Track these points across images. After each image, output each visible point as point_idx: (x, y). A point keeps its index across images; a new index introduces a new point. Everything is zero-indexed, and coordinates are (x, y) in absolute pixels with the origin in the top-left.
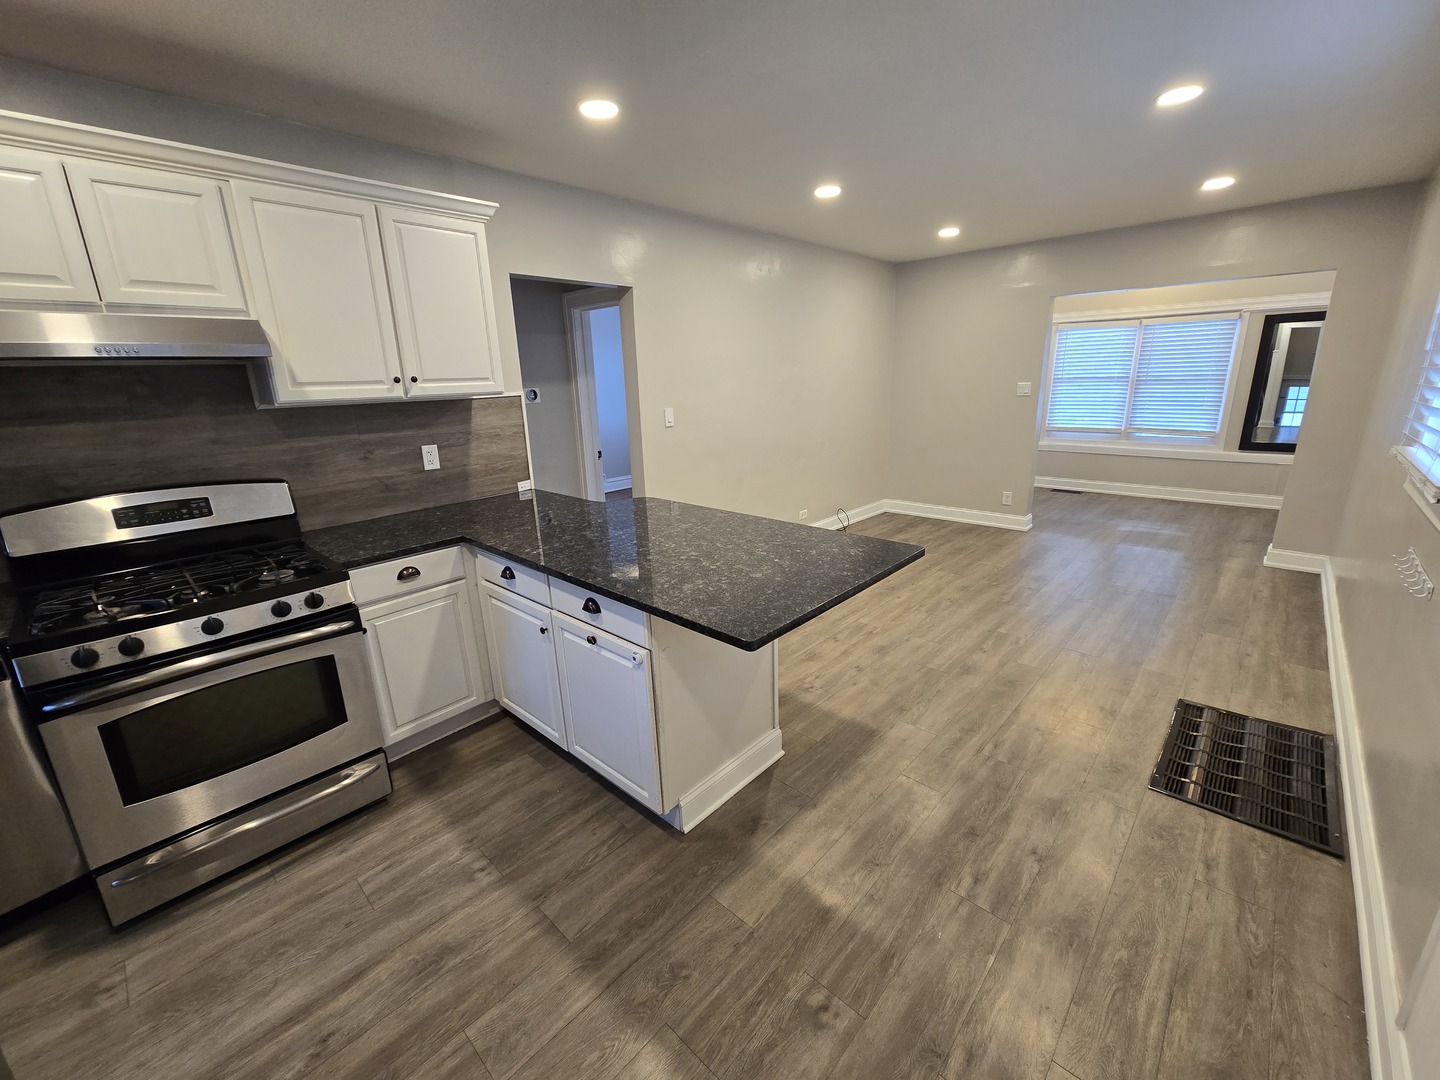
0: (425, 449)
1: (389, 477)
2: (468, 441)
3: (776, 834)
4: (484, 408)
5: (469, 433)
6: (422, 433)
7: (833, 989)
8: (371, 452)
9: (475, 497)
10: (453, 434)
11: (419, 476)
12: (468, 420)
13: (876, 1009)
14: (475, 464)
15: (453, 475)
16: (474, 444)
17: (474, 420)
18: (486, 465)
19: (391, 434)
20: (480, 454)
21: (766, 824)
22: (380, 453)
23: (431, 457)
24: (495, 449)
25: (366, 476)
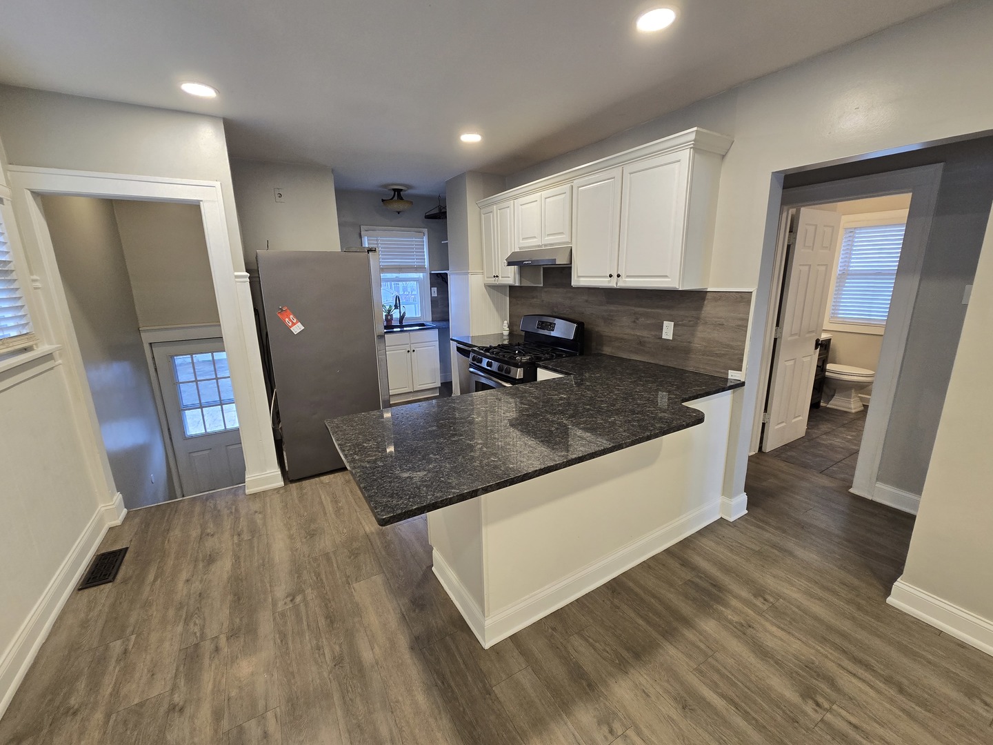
0: (666, 323)
1: (642, 337)
2: (696, 324)
3: (403, 615)
4: (716, 300)
5: (698, 318)
6: (667, 312)
7: (296, 608)
8: (637, 319)
9: (691, 369)
10: (687, 317)
11: (658, 341)
12: (700, 308)
13: (272, 620)
14: (697, 344)
15: (678, 348)
16: (700, 328)
17: (704, 309)
18: (706, 347)
19: (649, 310)
20: (702, 336)
21: (414, 611)
22: (642, 320)
23: (668, 330)
24: (715, 335)
25: (633, 333)
